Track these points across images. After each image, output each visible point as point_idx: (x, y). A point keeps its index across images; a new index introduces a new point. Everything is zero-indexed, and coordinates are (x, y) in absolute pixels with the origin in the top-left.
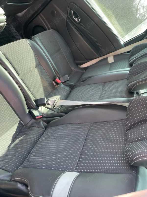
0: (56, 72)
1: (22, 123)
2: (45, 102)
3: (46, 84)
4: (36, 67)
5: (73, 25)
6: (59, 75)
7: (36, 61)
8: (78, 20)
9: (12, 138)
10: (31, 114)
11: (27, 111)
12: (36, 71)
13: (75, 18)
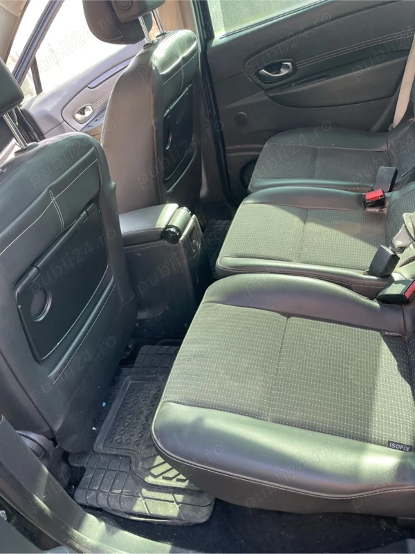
0: (354, 188)
1: (392, 334)
2: (391, 253)
3: (359, 227)
4: (305, 223)
5: (291, 86)
6: (366, 187)
7: (293, 213)
8: (287, 67)
9: (404, 376)
10: (388, 301)
11: (376, 304)
12: (313, 227)
13: (279, 72)
